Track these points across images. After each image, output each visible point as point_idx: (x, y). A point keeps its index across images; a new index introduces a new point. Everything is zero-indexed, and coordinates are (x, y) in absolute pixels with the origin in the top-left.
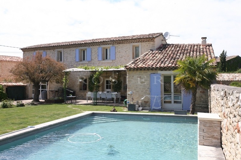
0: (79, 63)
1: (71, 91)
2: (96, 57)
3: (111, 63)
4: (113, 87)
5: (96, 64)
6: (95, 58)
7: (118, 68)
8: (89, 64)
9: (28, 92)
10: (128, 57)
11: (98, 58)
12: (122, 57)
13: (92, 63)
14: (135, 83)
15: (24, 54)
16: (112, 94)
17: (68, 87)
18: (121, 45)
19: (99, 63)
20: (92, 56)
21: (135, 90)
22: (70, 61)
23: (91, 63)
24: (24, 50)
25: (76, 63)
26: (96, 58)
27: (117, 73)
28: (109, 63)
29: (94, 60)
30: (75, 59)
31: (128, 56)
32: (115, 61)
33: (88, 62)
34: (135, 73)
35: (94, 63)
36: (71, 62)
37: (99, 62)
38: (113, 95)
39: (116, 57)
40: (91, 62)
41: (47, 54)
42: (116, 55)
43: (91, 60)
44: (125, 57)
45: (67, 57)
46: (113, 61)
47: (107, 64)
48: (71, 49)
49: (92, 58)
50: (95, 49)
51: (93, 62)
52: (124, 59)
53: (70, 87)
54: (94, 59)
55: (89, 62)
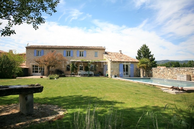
0: (66, 57)
3: (84, 58)
6: (75, 56)
9: (30, 72)
12: (89, 56)
15: (27, 50)
18: (89, 50)
19: (77, 58)
24: (27, 48)
33: (71, 57)
41: (44, 51)
48: (61, 50)
50: (75, 51)
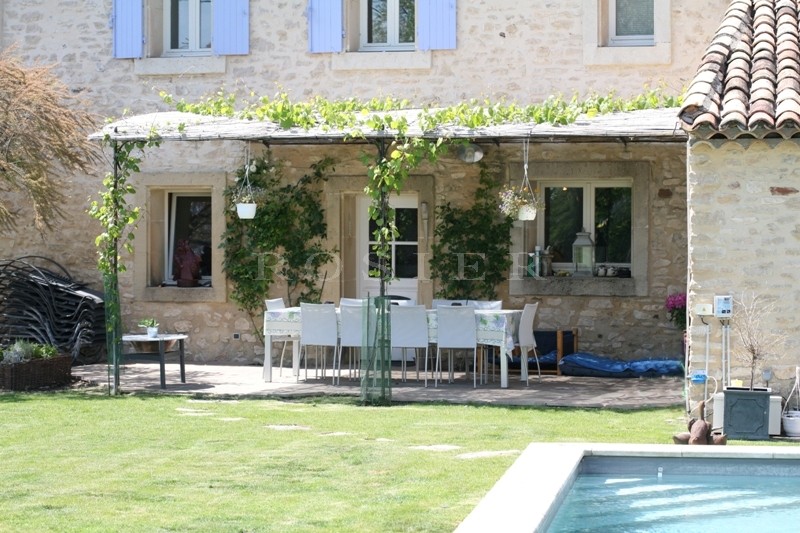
0: (139, 68)
1: (80, 293)
2: (290, 25)
3: (420, 72)
4: (434, 262)
5: (292, 77)
6: (283, 35)
7: (563, 122)
8: (230, 81)
10: (563, 31)
11: (309, 35)
12: (512, 28)
13: (258, 67)
14: (754, 232)
16: (481, 319)
17: (51, 261)
19: (314, 75)
20: (257, 19)
21: (751, 284)
22: (62, 54)
23: (251, 72)
25: (116, 72)
26: (295, 35)
27: (479, 156)
28: (406, 72)
29: (271, 46)
30: (103, 40)
31: (565, 25)
32: (449, 60)
33: (219, 66)
34: (752, 161)
35: (269, 75)
36: (70, 58)
37: (316, 61)
38: (491, 325)
39: (466, 25)
40: (245, 64)
42: (463, 12)
43: (252, 44)
44: (535, 27)
45: (38, 16)
46: (439, 61)
47: (381, 83)
49: (260, 32)
51: (262, 60)
52: (533, 42)
53: (61, 260)
54: (274, 39)
55: (232, 66)
